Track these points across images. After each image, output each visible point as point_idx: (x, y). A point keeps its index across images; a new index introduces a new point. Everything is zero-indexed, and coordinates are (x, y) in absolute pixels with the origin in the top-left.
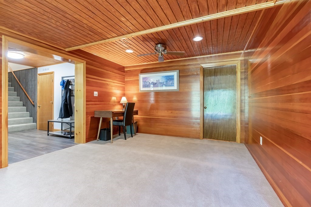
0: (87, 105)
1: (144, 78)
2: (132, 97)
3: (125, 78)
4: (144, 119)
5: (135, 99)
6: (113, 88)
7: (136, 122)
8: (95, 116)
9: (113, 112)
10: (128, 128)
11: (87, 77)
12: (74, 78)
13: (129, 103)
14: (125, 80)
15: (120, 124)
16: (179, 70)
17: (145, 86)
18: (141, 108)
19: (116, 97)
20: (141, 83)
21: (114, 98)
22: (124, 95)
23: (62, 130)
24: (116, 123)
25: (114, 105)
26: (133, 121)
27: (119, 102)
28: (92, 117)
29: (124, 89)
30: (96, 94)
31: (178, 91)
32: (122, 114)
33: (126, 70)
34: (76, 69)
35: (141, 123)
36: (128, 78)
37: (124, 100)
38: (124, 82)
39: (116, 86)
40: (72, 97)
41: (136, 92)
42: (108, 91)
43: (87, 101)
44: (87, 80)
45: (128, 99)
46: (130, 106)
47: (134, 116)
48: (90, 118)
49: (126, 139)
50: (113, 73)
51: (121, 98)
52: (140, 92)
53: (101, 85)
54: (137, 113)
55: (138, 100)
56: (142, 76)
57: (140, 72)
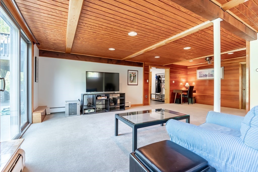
0: (170, 87)
1: (199, 72)
2: (192, 83)
3: (188, 72)
4: (199, 95)
5: (194, 84)
6: (181, 78)
7: (195, 97)
8: (174, 92)
9: (182, 90)
10: (190, 100)
11: (170, 75)
12: (164, 74)
13: (190, 86)
14: (188, 73)
15: (186, 96)
16: (223, 67)
17: (200, 77)
18: (198, 89)
19: (183, 83)
20: (198, 75)
21: (181, 84)
22: (187, 82)
23: (156, 98)
24: (183, 96)
25: (182, 87)
26: (193, 96)
27: (184, 86)
28: (172, 93)
29: (187, 79)
30: (174, 82)
31: (223, 79)
32: (186, 91)
33: (188, 68)
34: (165, 71)
35: (198, 98)
36: (190, 72)
37: (187, 85)
38: (187, 74)
39: (183, 77)
40: (161, 83)
41: (194, 80)
42: (179, 80)
43: (170, 85)
44: (170, 76)
45: (189, 84)
46: (191, 88)
47: (193, 93)
48: (171, 93)
49: (189, 104)
50: (181, 71)
51: (185, 83)
52: (197, 80)
53: (176, 78)
54: (195, 92)
55: (196, 85)
56: (198, 71)
57: (197, 69)
